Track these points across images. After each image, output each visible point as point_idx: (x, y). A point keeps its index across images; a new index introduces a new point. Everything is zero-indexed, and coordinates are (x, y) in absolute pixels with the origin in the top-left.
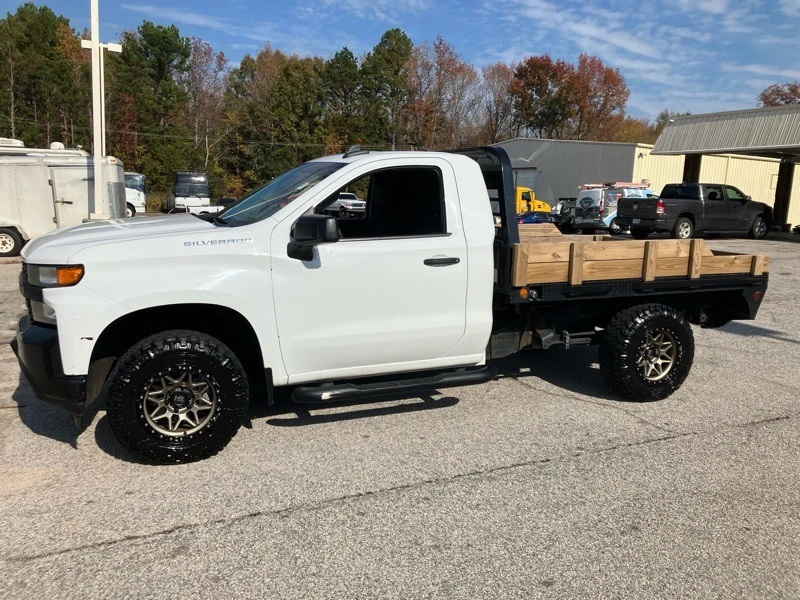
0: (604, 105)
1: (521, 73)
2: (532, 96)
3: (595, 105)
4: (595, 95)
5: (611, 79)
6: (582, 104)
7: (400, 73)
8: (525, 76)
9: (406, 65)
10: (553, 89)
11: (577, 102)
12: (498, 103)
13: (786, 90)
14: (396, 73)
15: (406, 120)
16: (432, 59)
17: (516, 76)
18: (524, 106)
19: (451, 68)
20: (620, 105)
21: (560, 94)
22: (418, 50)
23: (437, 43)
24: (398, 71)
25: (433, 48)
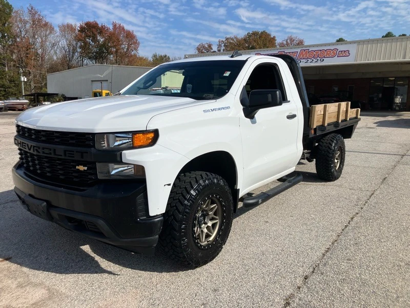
0: (128, 49)
1: (82, 30)
2: (90, 43)
3: (123, 49)
4: (122, 44)
5: (130, 36)
6: (117, 48)
7: (6, 25)
8: (85, 31)
9: (10, 20)
10: (101, 40)
11: (114, 46)
12: (69, 45)
13: (206, 46)
14: (4, 24)
15: (12, 52)
16: (27, 17)
17: (79, 31)
18: (85, 47)
19: (40, 24)
20: (136, 49)
21: (105, 42)
22: (17, 12)
23: (30, 9)
24: (6, 23)
25: (26, 11)
